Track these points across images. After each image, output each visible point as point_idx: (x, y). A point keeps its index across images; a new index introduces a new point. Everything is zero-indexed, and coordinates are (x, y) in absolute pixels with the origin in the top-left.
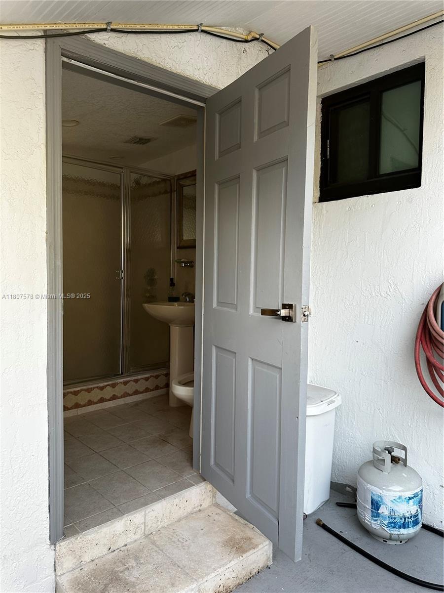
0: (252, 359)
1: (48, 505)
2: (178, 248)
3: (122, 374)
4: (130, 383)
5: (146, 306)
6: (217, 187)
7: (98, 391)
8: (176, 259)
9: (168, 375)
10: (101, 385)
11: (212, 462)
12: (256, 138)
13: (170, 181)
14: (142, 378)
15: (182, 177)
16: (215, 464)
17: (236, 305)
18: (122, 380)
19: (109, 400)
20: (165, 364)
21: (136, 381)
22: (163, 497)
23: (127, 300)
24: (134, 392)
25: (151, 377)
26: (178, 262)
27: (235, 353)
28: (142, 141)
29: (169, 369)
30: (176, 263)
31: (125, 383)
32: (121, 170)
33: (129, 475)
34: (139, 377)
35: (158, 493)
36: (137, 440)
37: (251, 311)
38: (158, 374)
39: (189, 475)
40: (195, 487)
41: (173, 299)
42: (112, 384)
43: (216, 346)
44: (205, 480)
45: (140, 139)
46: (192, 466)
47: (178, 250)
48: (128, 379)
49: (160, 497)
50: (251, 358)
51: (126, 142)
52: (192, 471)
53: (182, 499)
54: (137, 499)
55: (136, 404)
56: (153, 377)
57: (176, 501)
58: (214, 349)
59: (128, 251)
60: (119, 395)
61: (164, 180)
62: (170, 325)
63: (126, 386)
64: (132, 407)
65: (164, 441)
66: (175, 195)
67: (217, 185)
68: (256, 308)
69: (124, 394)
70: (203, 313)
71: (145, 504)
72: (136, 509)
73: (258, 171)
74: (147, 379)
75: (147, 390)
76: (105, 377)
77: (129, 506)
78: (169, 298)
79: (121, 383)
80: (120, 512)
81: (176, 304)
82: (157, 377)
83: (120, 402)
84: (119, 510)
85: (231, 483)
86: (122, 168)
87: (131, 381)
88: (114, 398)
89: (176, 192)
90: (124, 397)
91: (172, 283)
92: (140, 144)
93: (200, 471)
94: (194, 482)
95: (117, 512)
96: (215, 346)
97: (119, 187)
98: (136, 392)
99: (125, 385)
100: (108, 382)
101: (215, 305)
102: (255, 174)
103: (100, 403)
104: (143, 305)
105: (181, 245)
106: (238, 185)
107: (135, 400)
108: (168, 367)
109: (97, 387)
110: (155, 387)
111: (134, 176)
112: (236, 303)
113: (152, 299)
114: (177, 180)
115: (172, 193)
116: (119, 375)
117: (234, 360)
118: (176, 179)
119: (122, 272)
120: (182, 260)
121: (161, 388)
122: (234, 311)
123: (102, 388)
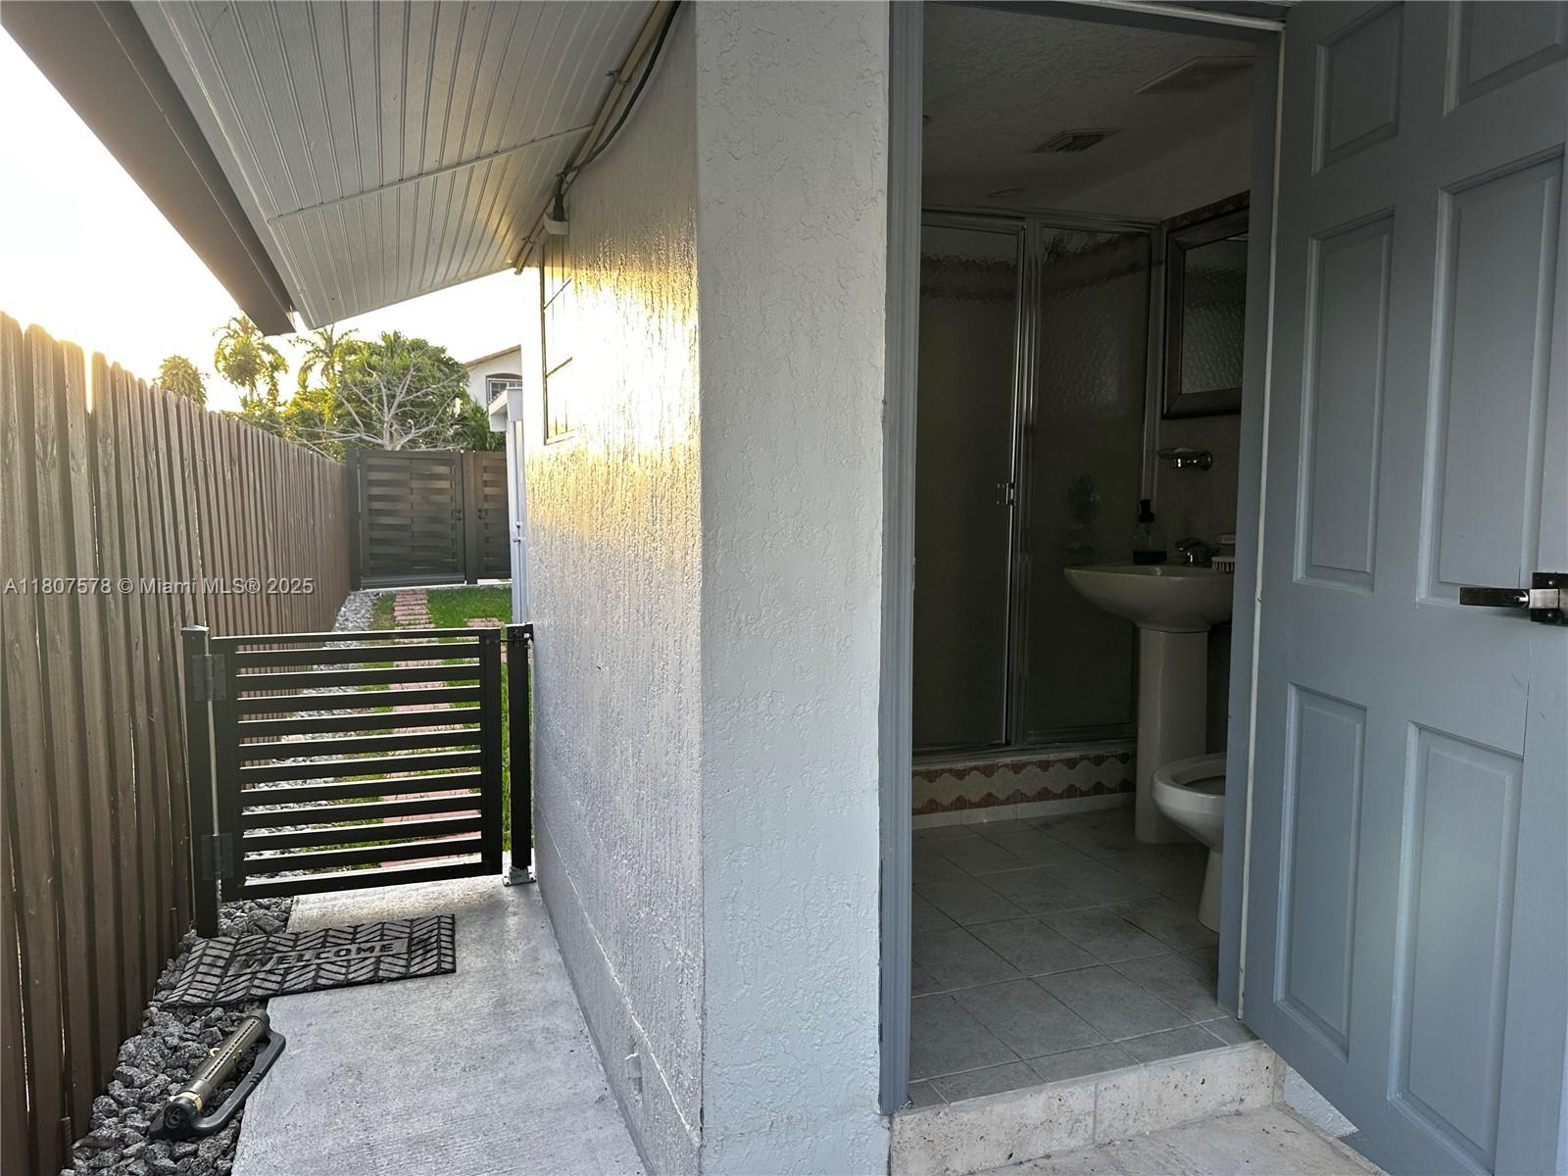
0: (1421, 728)
1: (877, 1024)
2: (1164, 417)
3: (1008, 743)
4: (1028, 768)
5: (1073, 573)
6: (1314, 248)
7: (953, 780)
8: (1157, 448)
9: (1130, 758)
10: (960, 766)
11: (1279, 993)
12: (1450, 101)
13: (1148, 236)
14: (1060, 761)
15: (1185, 222)
16: (1286, 999)
17: (1372, 575)
18: (1008, 760)
19: (978, 805)
20: (1125, 728)
21: (1045, 766)
22: (1143, 1059)
23: (1023, 559)
24: (1039, 793)
25: (1082, 758)
26: (1162, 456)
27: (1364, 709)
28: (1080, 141)
29: (1136, 742)
30: (1157, 458)
31: (1017, 768)
32: (1020, 223)
33: (1047, 992)
34: (1052, 757)
35: (1127, 1047)
36: (1059, 912)
37: (1422, 593)
38: (1100, 752)
39: (1208, 1017)
40: (1226, 1050)
41: (1147, 558)
42: (986, 767)
43: (1300, 689)
44: (1254, 1037)
45: (1074, 137)
46: (1215, 996)
47: (1166, 422)
48: (1024, 758)
49: (1134, 1059)
50: (1416, 724)
51: (1039, 149)
52: (1214, 1010)
53: (1192, 1075)
54: (1074, 1053)
55: (1046, 825)
56: (1089, 759)
57: (1176, 1076)
58: (1292, 696)
59: (1029, 431)
60: (1002, 797)
61: (1131, 237)
62: (1138, 625)
63: (1020, 776)
64: (1035, 829)
65: (1129, 924)
66: (1160, 274)
67: (1315, 242)
68: (1439, 583)
69: (1013, 795)
70: (1258, 595)
71: (1098, 1068)
72: (1074, 1076)
73: (1454, 194)
74: (1071, 764)
75: (1071, 792)
76: (967, 748)
77: (1055, 1064)
78: (1134, 553)
79: (1007, 765)
80: (1035, 1076)
81: (1158, 570)
82: (1098, 760)
83: (1006, 813)
84: (1033, 1070)
85: (1339, 1055)
86: (1021, 219)
87: (1032, 763)
88: (989, 801)
89: (1163, 267)
90: (1015, 802)
91: (1146, 514)
92: (1074, 150)
93: (1240, 1012)
94: (1222, 1037)
95: (1027, 1072)
96: (1296, 686)
97: (1014, 270)
98: (1044, 795)
99: (1016, 773)
100: (975, 759)
101: (1299, 573)
102: (1444, 203)
103: (957, 809)
104: (1067, 571)
105: (1172, 410)
106: (1385, 238)
107: (1041, 813)
108: (1133, 738)
109: (950, 771)
110: (1094, 787)
111: (1050, 235)
112: (1368, 570)
113: (1088, 556)
114: (1168, 233)
115: (1153, 270)
116: (999, 745)
117: (1359, 727)
118: (1165, 229)
119: (1012, 486)
120: (1177, 451)
121: (1111, 791)
122: (1359, 591)
123: (960, 775)
